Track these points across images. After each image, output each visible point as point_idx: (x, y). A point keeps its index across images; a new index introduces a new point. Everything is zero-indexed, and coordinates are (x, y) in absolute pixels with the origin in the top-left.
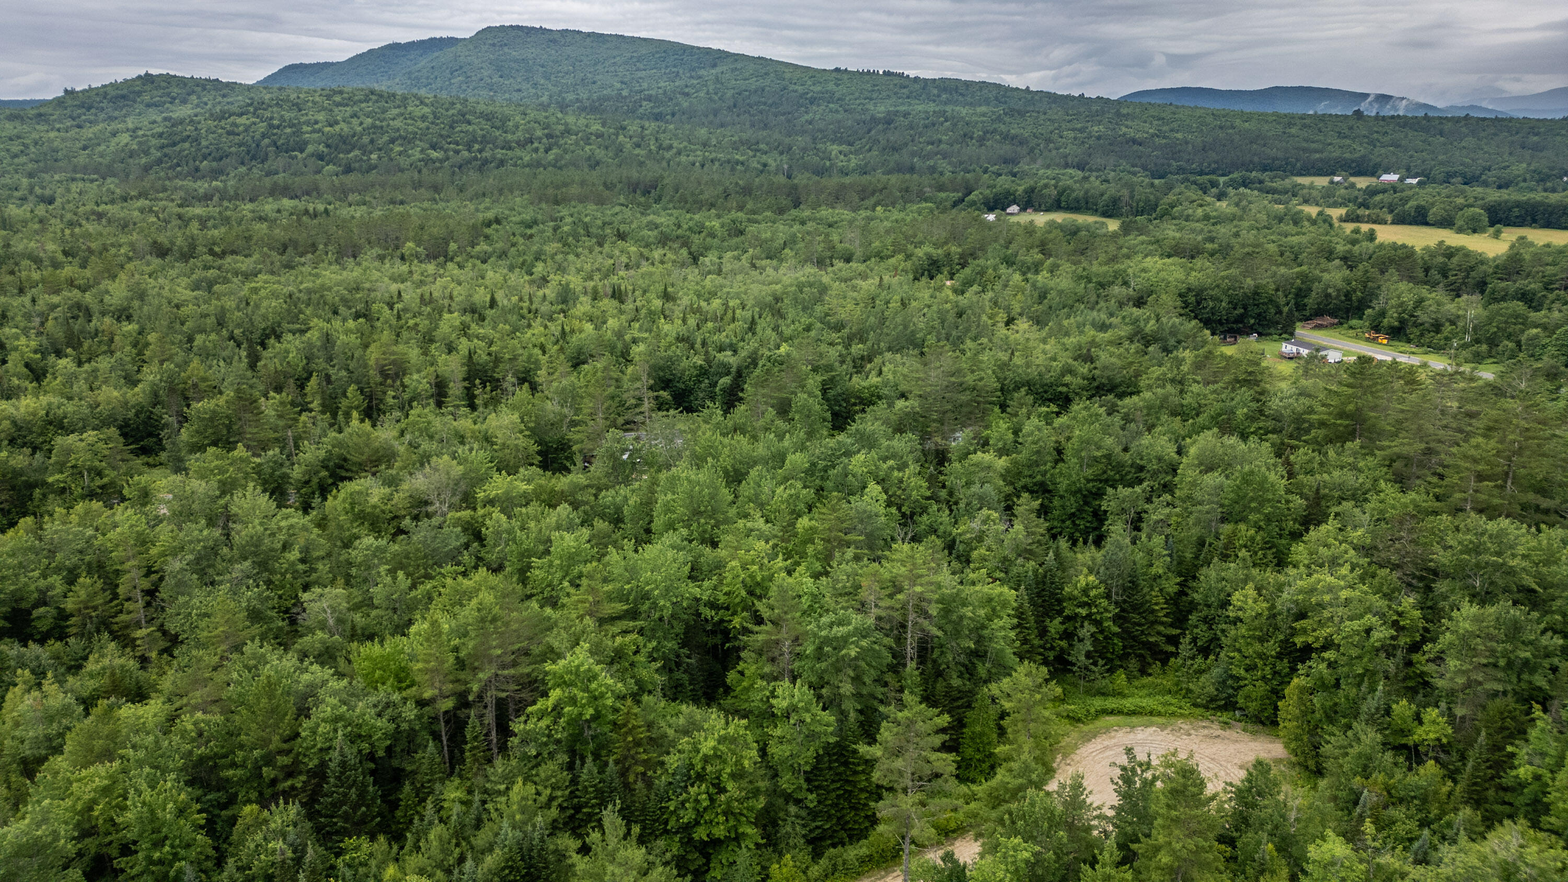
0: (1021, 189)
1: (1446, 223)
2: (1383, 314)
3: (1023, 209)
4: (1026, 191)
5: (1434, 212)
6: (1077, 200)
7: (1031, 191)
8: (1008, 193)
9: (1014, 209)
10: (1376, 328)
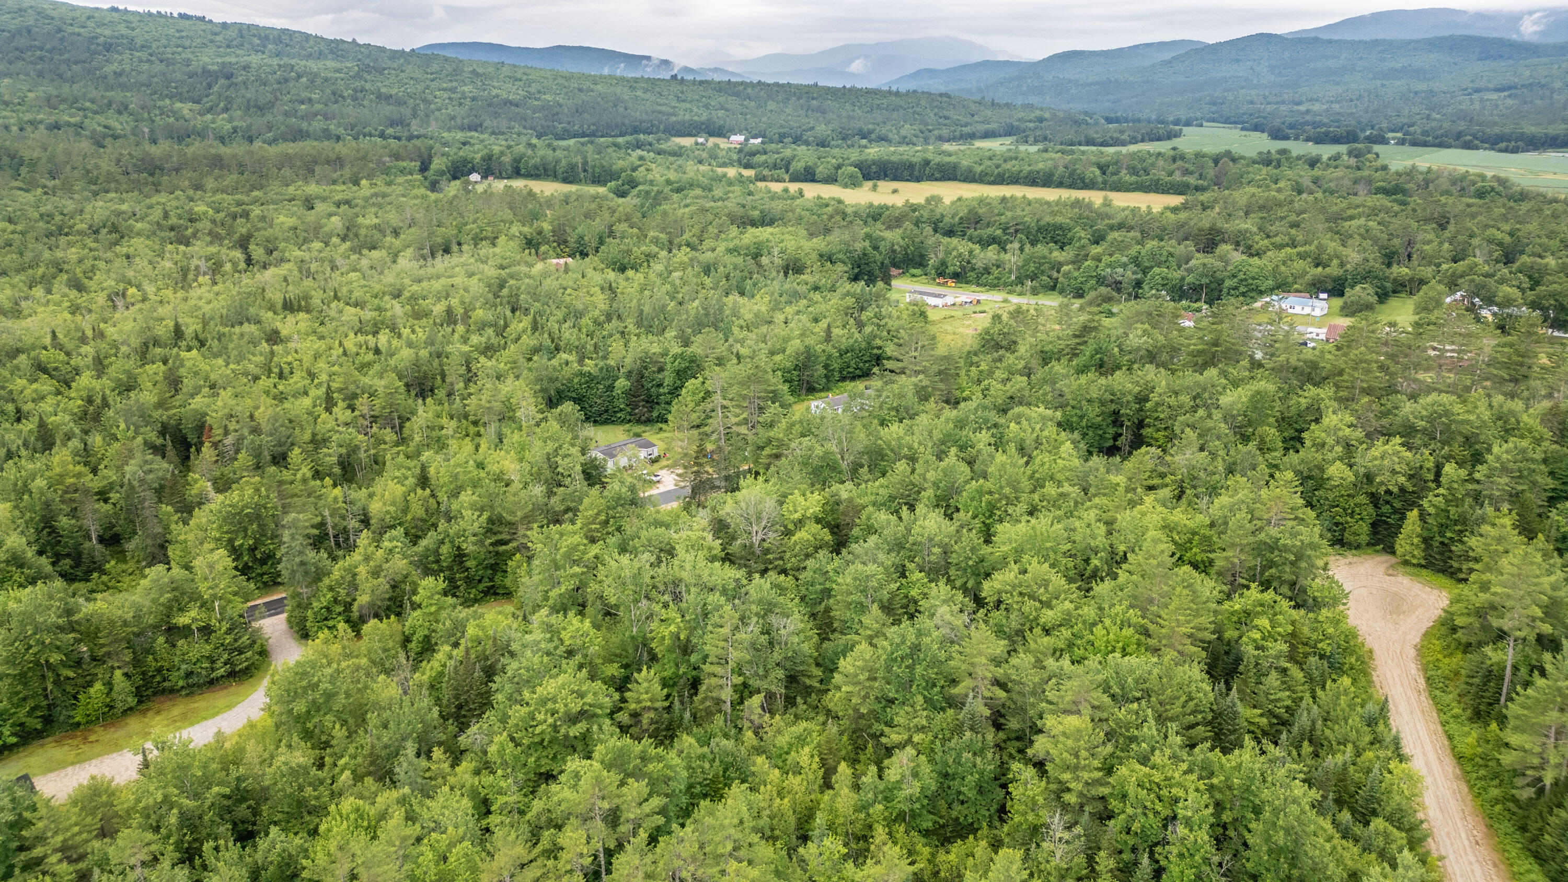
0: (478, 157)
1: (831, 180)
2: (944, 263)
3: (485, 177)
4: (483, 159)
5: (821, 170)
6: (536, 167)
7: (489, 158)
8: (465, 161)
9: (475, 177)
10: (940, 274)
